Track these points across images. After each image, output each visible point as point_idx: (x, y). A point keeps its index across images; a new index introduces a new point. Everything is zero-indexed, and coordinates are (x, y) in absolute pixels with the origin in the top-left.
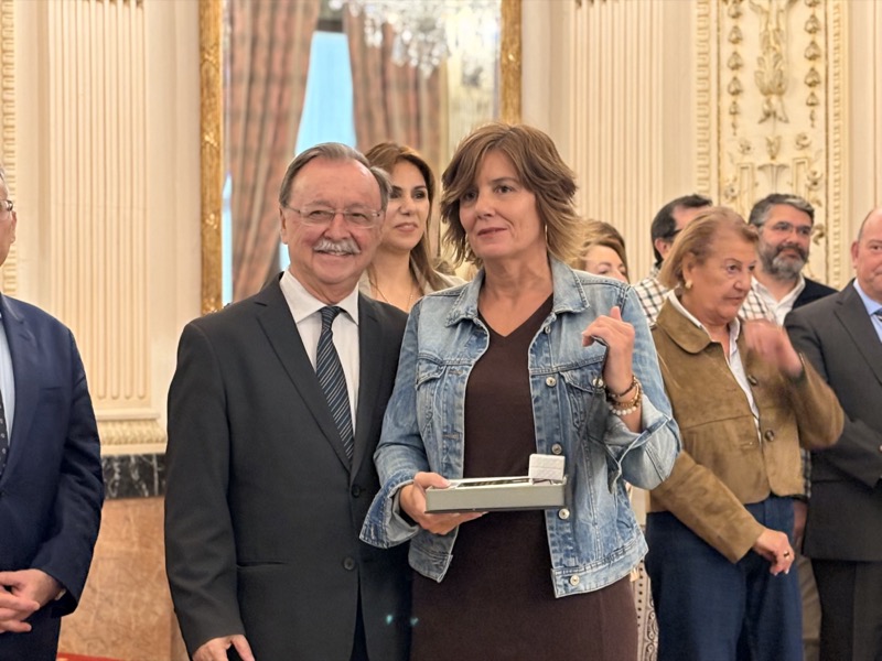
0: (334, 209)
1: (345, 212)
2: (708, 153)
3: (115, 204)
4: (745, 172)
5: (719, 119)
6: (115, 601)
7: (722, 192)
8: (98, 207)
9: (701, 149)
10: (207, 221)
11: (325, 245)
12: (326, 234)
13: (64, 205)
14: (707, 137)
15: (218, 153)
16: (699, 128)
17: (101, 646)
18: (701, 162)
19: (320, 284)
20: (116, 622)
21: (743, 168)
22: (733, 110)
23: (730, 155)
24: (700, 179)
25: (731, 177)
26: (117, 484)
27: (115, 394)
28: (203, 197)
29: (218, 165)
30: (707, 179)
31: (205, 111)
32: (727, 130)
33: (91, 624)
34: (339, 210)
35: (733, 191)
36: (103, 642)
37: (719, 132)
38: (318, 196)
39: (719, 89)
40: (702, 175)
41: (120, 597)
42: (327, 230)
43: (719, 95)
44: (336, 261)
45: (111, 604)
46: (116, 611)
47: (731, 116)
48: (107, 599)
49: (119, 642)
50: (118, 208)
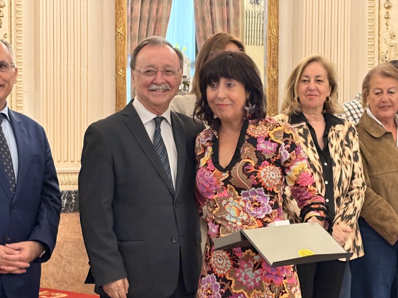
0: (157, 69)
1: (162, 70)
2: (373, 39)
3: (72, 64)
4: (392, 47)
5: (379, 21)
6: (73, 263)
7: (381, 59)
8: (64, 65)
9: (370, 37)
10: (119, 73)
11: (154, 87)
12: (154, 82)
13: (47, 64)
14: (373, 30)
15: (125, 38)
16: (369, 26)
17: (66, 285)
18: (370, 43)
19: (153, 106)
20: (73, 273)
21: (391, 46)
22: (386, 17)
23: (384, 39)
24: (369, 52)
25: (385, 51)
26: (73, 205)
27: (72, 160)
28: (116, 60)
29: (124, 44)
30: (373, 52)
31: (118, 16)
32: (383, 27)
33: (60, 275)
34: (160, 69)
35: (386, 58)
36: (66, 283)
37: (379, 28)
38: (149, 63)
39: (379, 6)
40: (371, 50)
41: (75, 261)
42: (154, 79)
43: (379, 8)
44: (160, 94)
45: (71, 265)
46: (73, 268)
47: (386, 19)
48: (68, 262)
49: (75, 283)
50: (74, 66)
